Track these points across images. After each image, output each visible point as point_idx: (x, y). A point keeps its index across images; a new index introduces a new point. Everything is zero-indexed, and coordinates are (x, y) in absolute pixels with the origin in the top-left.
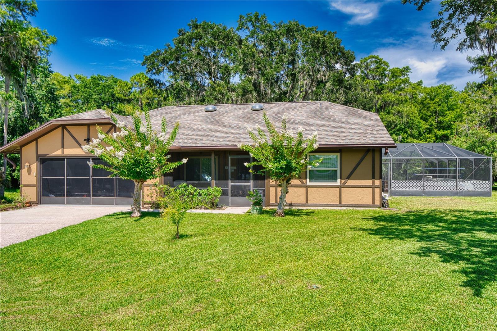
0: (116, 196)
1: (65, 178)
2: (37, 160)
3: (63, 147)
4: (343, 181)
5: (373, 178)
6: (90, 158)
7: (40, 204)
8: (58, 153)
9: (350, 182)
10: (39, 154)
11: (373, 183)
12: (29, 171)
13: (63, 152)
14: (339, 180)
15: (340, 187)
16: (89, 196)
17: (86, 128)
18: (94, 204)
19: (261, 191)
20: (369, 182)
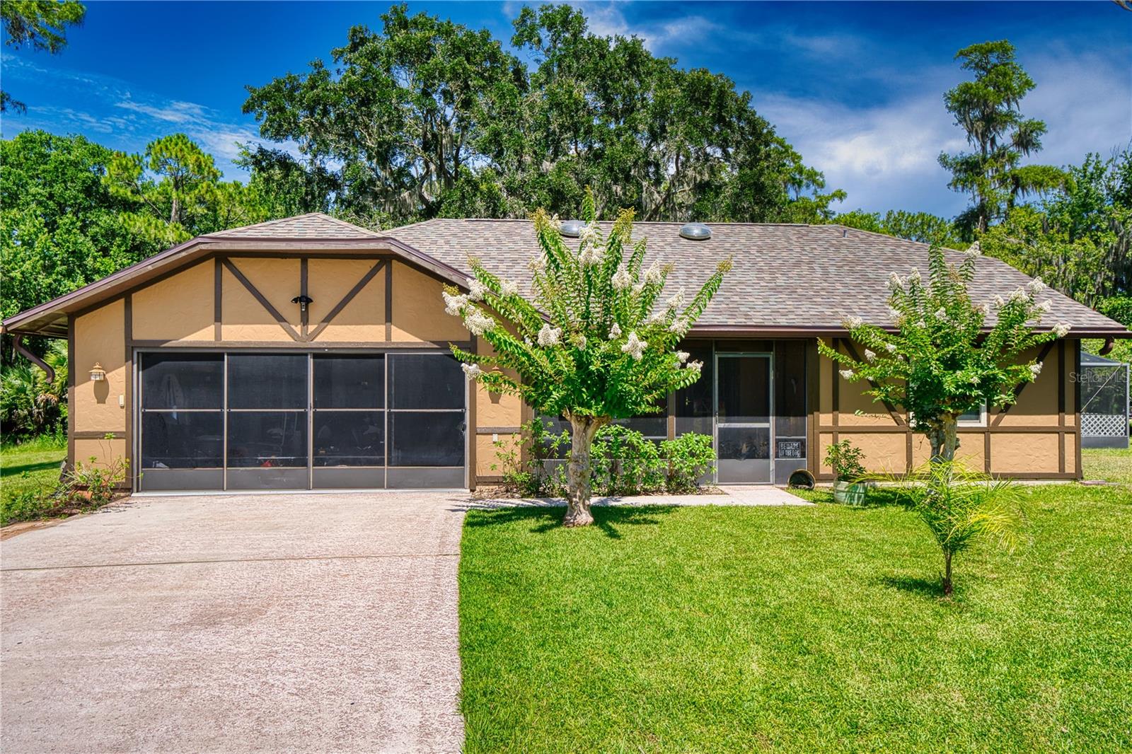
0: (389, 464)
1: (226, 410)
2: (129, 357)
3: (218, 318)
4: (993, 418)
5: (1061, 409)
6: (306, 355)
7: (138, 491)
8: (204, 336)
9: (1009, 420)
10: (135, 337)
11: (1061, 421)
12: (102, 392)
13: (218, 335)
14: (984, 415)
15: (986, 432)
16: (305, 464)
17: (297, 263)
18: (316, 487)
19: (796, 445)
20: (1052, 420)
